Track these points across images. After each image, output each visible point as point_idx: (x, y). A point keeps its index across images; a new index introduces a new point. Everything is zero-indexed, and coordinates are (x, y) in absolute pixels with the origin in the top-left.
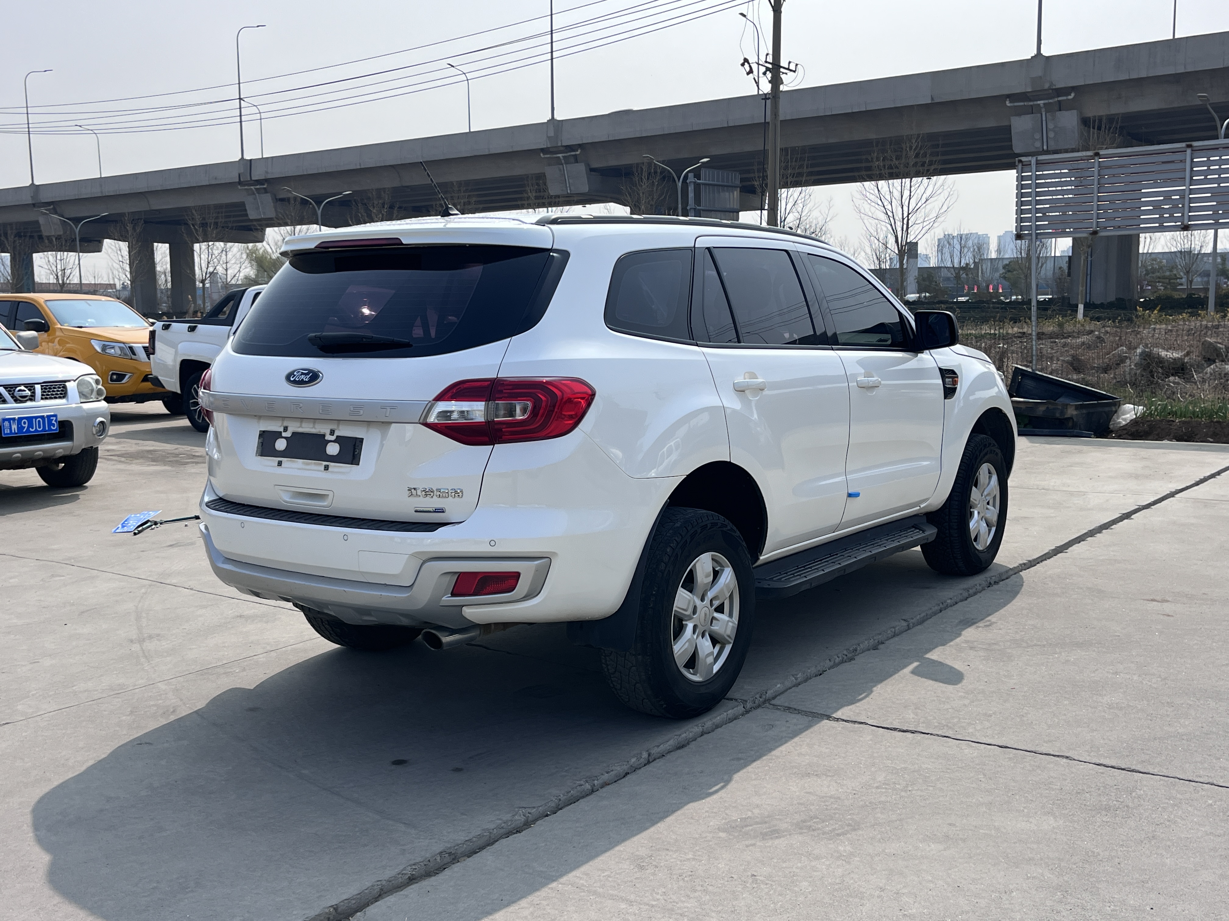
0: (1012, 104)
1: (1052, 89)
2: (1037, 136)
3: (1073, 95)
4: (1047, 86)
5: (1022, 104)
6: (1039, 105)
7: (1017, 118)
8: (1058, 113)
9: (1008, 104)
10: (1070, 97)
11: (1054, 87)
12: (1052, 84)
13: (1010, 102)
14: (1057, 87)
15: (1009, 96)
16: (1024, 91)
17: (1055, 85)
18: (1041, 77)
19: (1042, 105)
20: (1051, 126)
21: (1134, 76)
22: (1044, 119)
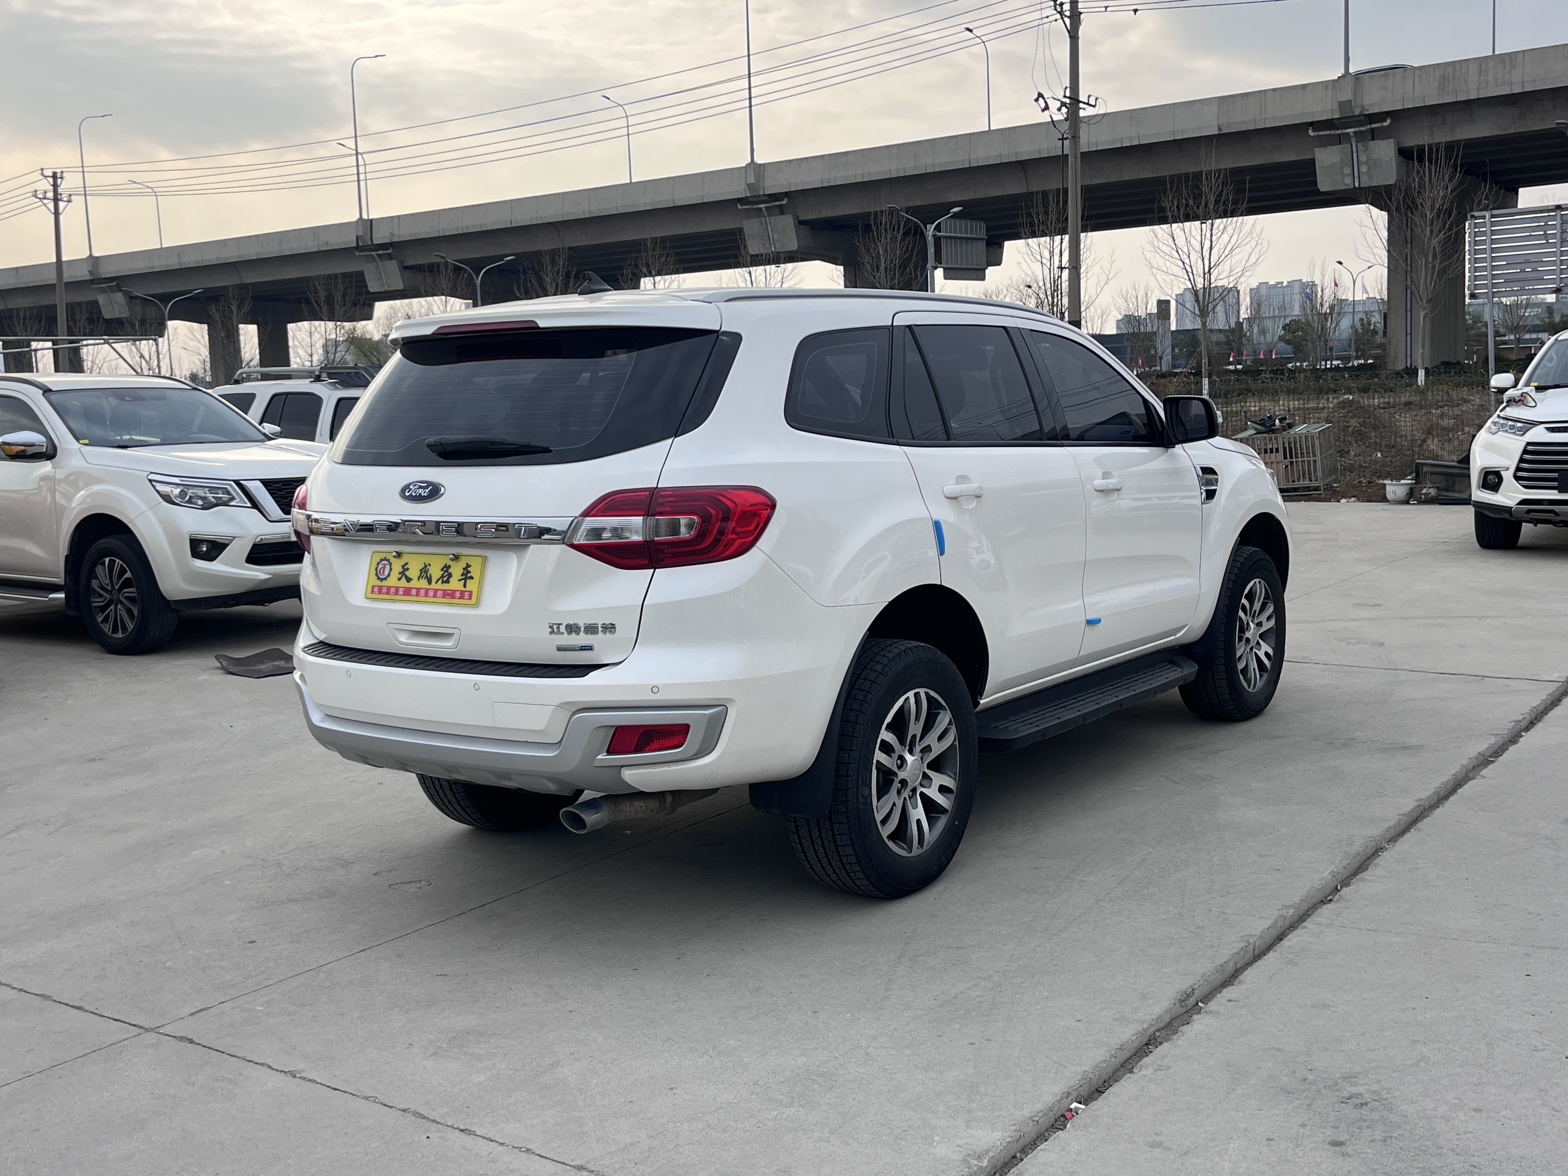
0: (1316, 134)
1: (1365, 115)
2: (1347, 170)
3: (1388, 121)
4: (1357, 113)
5: (1328, 132)
6: (1348, 133)
7: (1323, 149)
8: (1371, 143)
9: (1311, 133)
10: (1385, 124)
11: (1367, 113)
12: (1363, 107)
13: (1314, 131)
14: (1370, 112)
15: (1311, 124)
16: (1331, 117)
17: (1368, 110)
18: (1351, 101)
19: (1351, 134)
20: (1363, 158)
21: (1462, 97)
22: (1354, 150)
